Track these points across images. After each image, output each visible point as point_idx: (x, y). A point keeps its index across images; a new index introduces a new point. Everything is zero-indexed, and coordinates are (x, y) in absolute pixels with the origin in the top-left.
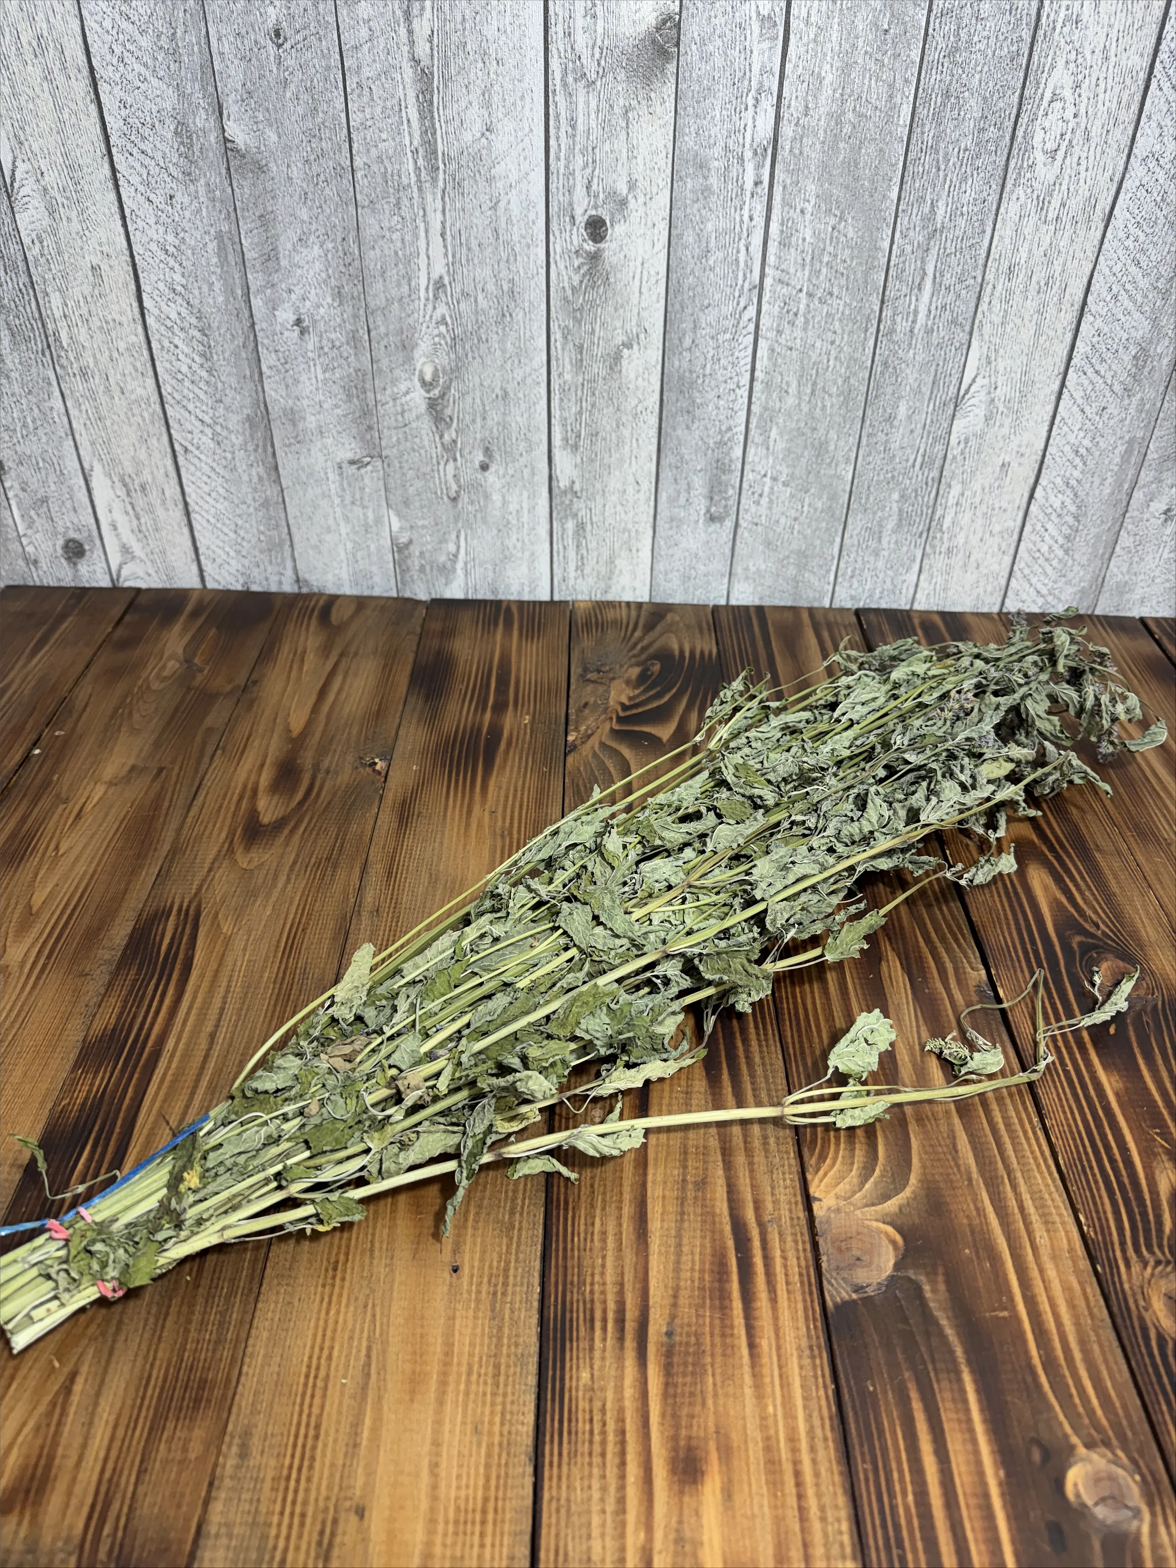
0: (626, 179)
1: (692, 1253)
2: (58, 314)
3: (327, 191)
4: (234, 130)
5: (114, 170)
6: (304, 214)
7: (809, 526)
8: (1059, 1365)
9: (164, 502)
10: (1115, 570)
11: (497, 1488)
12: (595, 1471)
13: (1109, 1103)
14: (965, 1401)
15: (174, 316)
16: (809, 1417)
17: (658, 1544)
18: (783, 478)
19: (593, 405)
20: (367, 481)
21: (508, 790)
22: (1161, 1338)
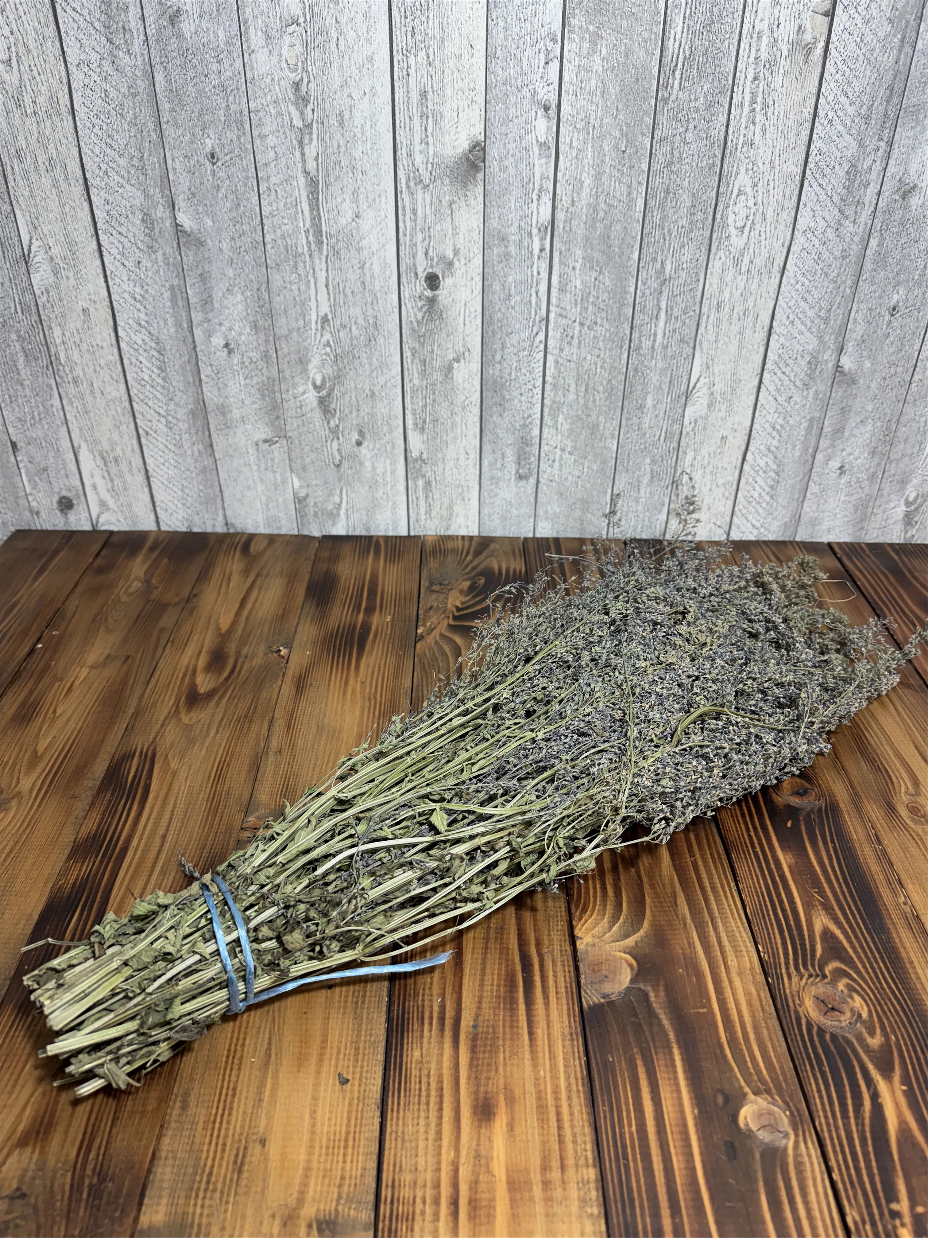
0: (451, 248)
1: (493, 974)
2: (58, 341)
3: (247, 258)
4: (183, 219)
5: (99, 245)
6: (230, 273)
7: (589, 481)
8: (739, 1043)
9: (131, 470)
10: (808, 509)
11: (355, 1126)
12: (422, 1114)
13: (784, 873)
14: (674, 1066)
15: (140, 342)
16: (568, 1078)
17: (463, 1159)
18: (569, 449)
19: (434, 401)
20: (276, 454)
21: (374, 667)
22: (809, 1025)
